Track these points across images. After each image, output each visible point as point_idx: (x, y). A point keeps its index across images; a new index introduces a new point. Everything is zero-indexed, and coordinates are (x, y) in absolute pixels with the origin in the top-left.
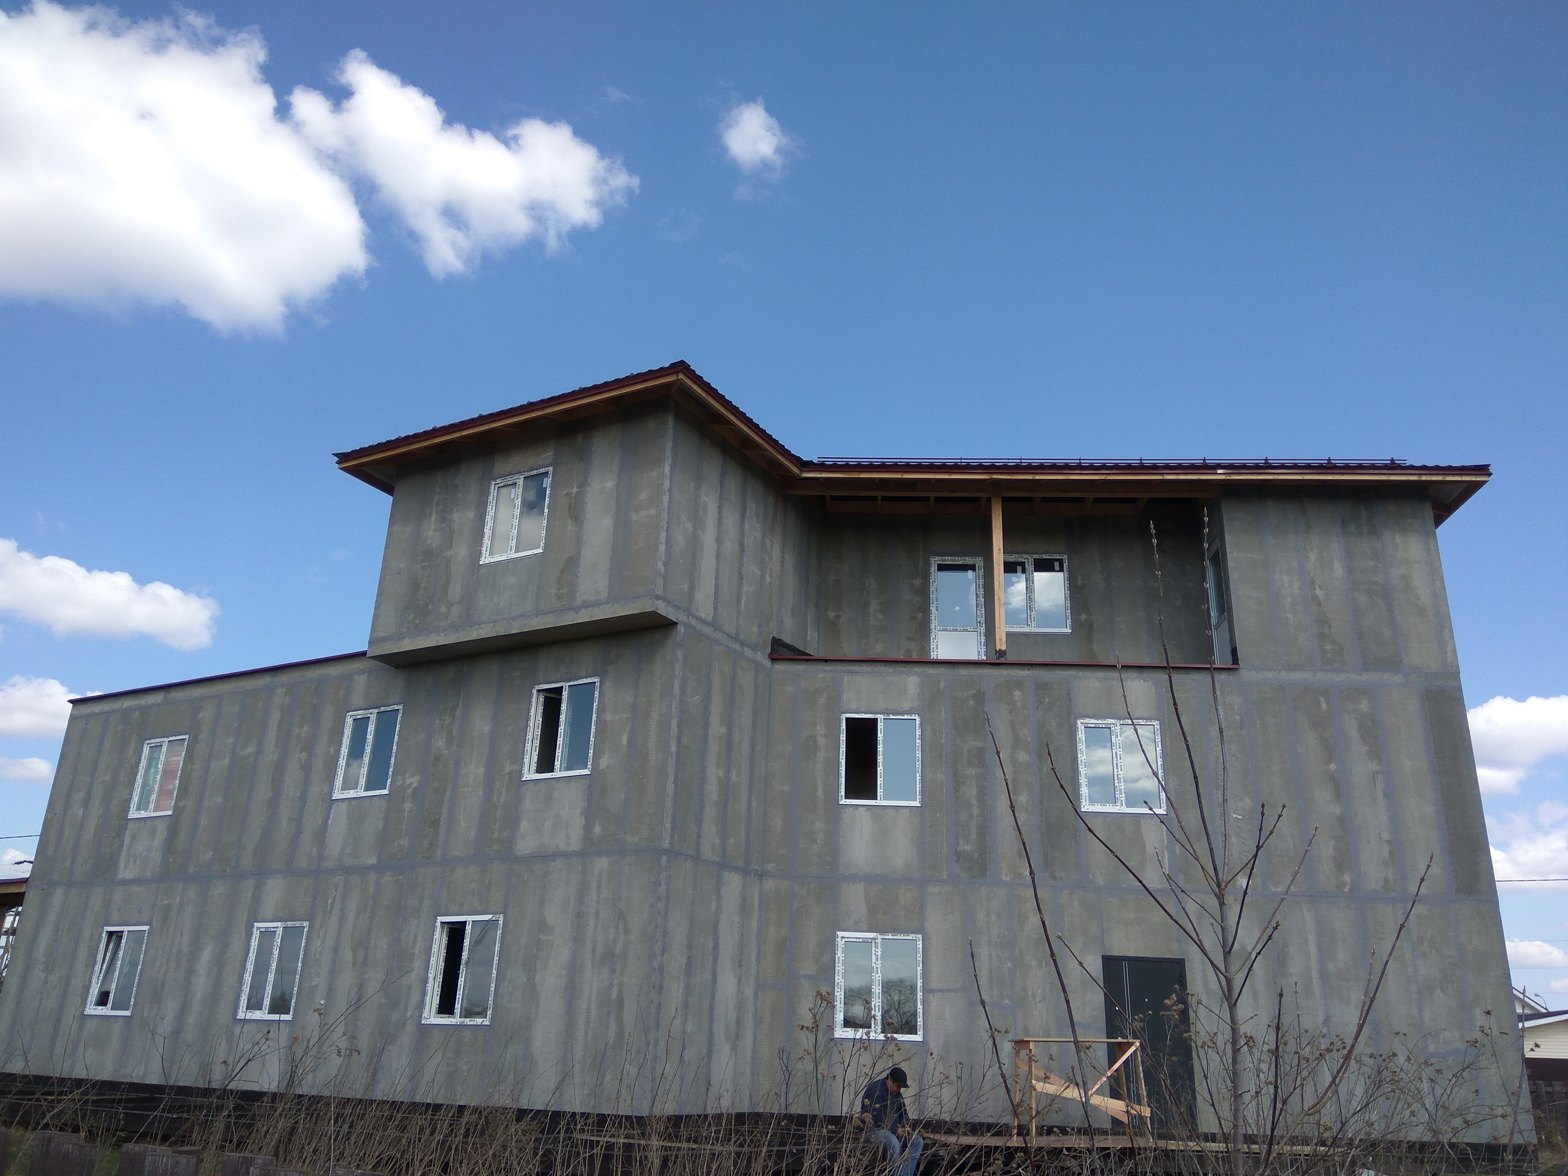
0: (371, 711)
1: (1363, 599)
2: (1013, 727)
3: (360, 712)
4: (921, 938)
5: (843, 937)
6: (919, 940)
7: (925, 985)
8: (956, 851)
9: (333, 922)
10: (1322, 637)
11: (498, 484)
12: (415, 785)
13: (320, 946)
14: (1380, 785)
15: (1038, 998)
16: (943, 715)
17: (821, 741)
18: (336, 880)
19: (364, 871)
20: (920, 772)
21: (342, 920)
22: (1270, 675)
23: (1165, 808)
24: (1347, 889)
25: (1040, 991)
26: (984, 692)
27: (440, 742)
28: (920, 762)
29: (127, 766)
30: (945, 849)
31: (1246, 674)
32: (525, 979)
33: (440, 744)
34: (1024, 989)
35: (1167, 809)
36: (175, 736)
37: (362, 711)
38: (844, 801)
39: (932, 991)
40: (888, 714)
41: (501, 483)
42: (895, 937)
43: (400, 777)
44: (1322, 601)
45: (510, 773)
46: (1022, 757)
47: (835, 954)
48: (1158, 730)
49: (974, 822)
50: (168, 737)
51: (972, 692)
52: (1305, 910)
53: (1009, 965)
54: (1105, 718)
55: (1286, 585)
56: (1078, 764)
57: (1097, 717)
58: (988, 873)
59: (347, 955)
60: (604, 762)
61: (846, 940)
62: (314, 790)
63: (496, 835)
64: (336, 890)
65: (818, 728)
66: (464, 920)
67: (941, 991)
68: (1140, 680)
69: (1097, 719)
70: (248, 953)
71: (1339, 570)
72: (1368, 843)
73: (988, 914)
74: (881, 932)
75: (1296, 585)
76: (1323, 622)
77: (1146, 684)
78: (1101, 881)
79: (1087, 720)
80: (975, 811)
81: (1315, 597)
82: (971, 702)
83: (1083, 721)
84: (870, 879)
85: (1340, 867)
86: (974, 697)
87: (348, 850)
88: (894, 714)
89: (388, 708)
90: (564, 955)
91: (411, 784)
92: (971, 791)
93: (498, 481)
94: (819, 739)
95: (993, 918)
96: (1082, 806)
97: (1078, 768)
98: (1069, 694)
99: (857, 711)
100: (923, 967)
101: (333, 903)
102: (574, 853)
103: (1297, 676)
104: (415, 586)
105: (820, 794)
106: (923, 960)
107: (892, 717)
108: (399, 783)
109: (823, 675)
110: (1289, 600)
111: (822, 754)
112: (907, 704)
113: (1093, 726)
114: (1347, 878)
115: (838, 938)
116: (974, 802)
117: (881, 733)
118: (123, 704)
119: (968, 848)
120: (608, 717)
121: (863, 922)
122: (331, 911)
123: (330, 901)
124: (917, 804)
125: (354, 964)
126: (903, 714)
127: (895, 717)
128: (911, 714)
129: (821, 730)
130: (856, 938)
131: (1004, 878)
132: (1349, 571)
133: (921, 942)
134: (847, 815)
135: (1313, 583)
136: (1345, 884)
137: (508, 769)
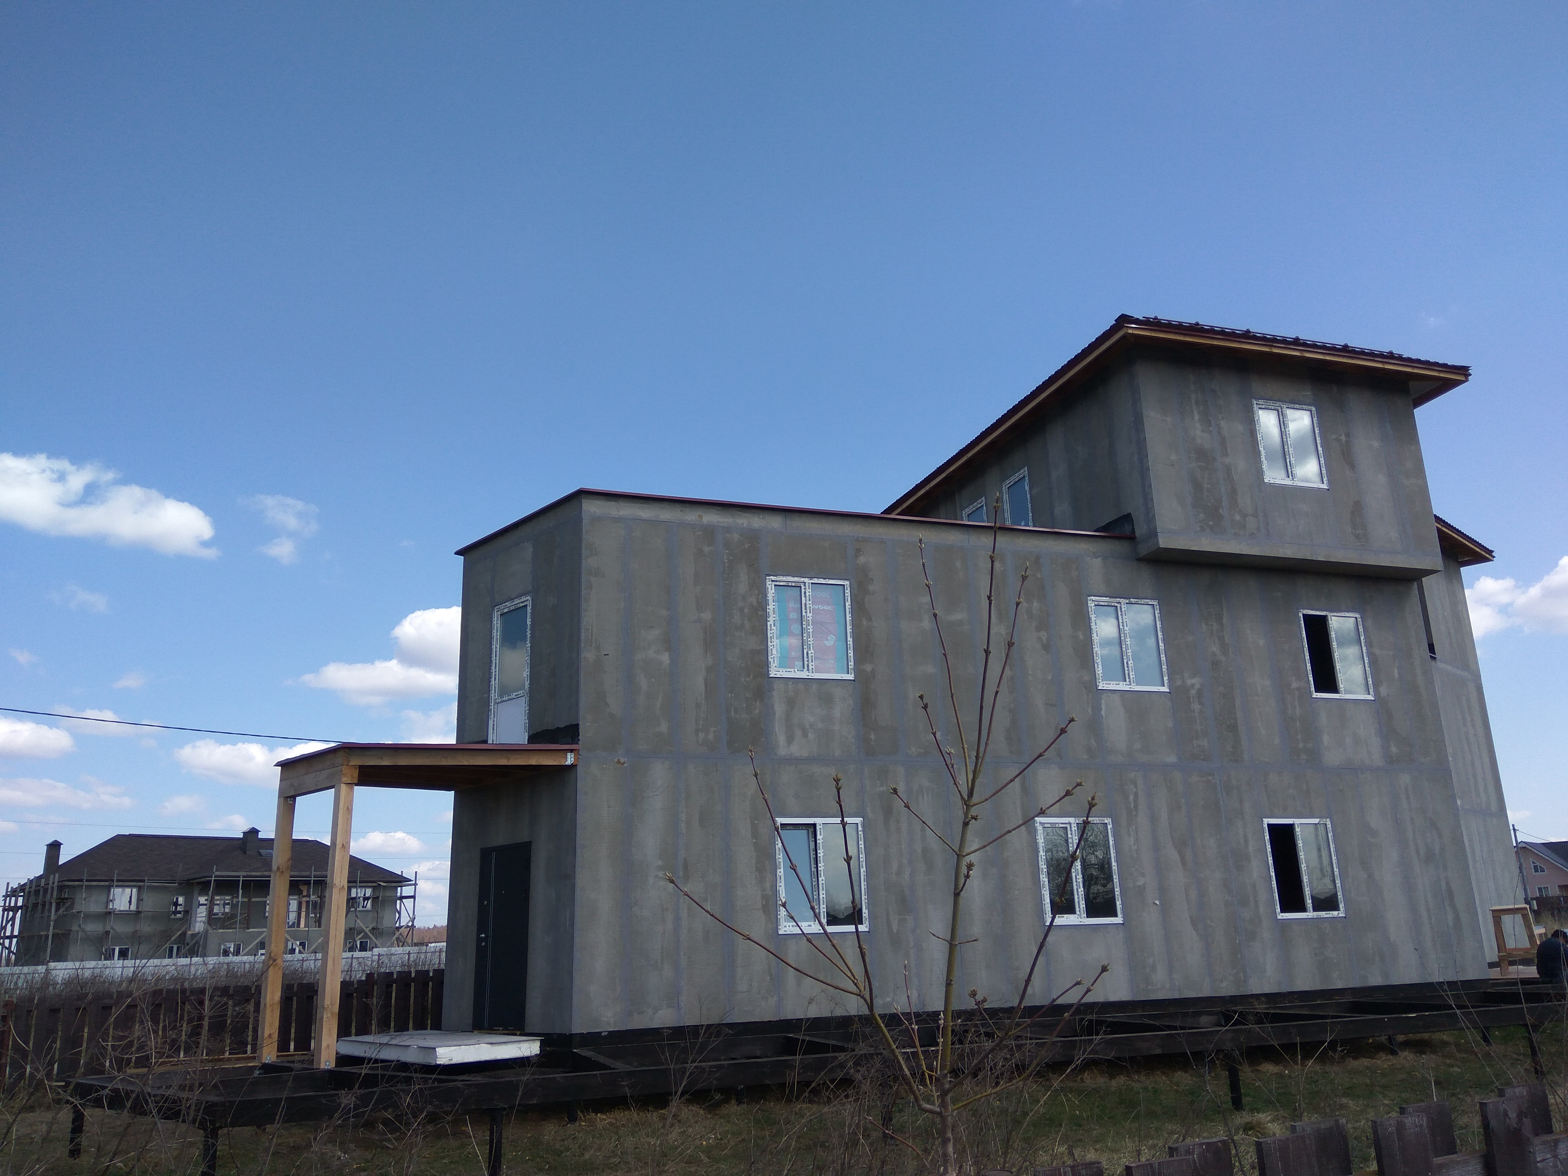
0: (1121, 600)
3: (1104, 598)
10: (1451, 645)
11: (1260, 404)
13: (1135, 845)
18: (1132, 775)
19: (1165, 769)
22: (1443, 665)
24: (1479, 807)
27: (1215, 648)
29: (741, 604)
36: (825, 579)
37: (1108, 598)
43: (1178, 677)
44: (1447, 620)
45: (1298, 689)
50: (811, 578)
59: (1172, 854)
60: (1383, 691)
62: (1071, 676)
63: (1301, 745)
64: (1136, 787)
66: (1292, 823)
70: (1037, 851)
76: (1449, 634)
81: (1445, 616)
87: (1137, 746)
89: (1140, 600)
90: (1394, 855)
91: (1193, 685)
101: (1136, 801)
103: (1449, 668)
104: (1197, 486)
108: (1179, 683)
120: (1377, 651)
122: (1136, 808)
123: (1131, 797)
137: (1295, 685)
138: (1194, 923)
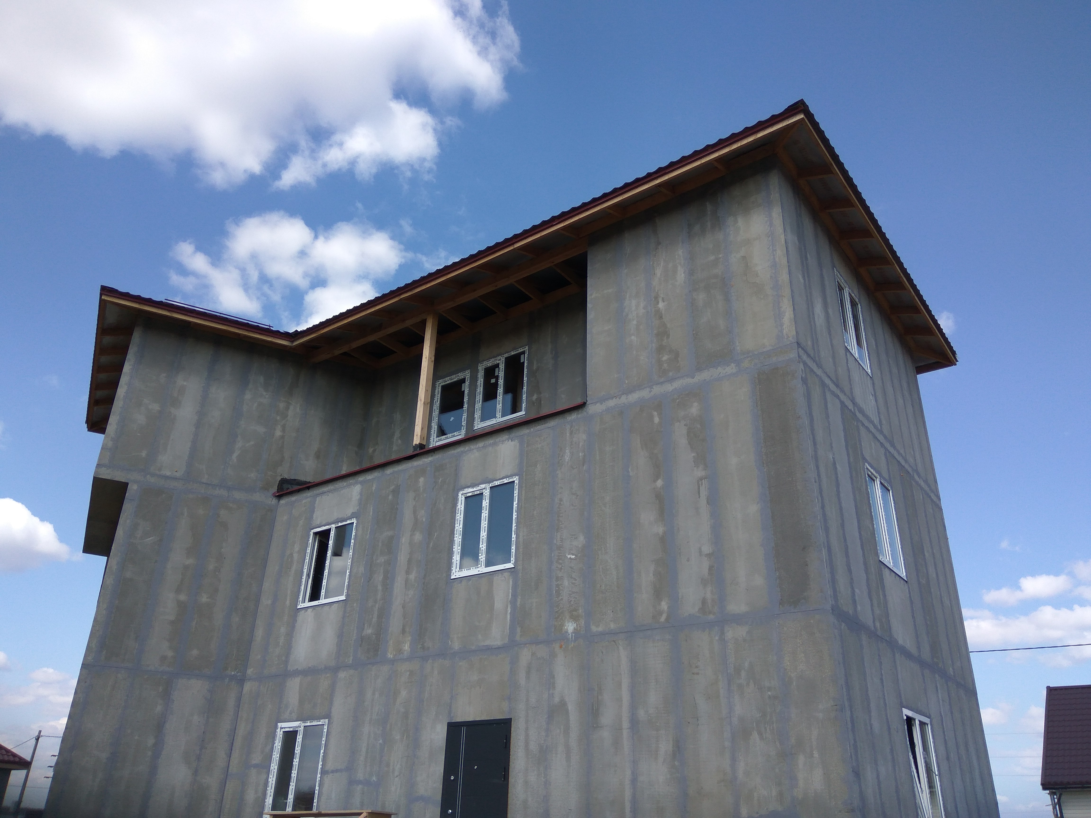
1: (701, 297)
2: (415, 512)
4: (327, 723)
5: (281, 728)
7: (323, 767)
8: (361, 635)
10: (661, 349)
14: (704, 493)
15: (396, 773)
16: (371, 514)
17: (296, 556)
20: (349, 570)
22: (611, 403)
23: (514, 561)
24: (663, 619)
25: (399, 766)
26: (400, 485)
28: (351, 559)
30: (355, 635)
31: (592, 409)
34: (388, 765)
38: (307, 605)
39: (327, 772)
40: (338, 522)
42: (312, 724)
44: (663, 312)
46: (418, 537)
47: (274, 744)
48: (516, 485)
49: (377, 606)
51: (392, 488)
52: (621, 648)
53: (381, 741)
54: (478, 485)
55: (634, 308)
56: (454, 534)
57: (473, 486)
58: (379, 653)
61: (284, 730)
65: (296, 546)
67: (333, 772)
68: (508, 441)
72: (688, 561)
73: (374, 694)
74: (304, 720)
75: (642, 305)
76: (663, 333)
77: (513, 443)
78: (457, 646)
79: (466, 490)
80: (379, 596)
81: (657, 311)
82: (390, 497)
83: (461, 492)
84: (305, 673)
85: (658, 594)
86: (393, 491)
88: (341, 522)
92: (379, 578)
94: (294, 555)
95: (377, 695)
96: (452, 574)
97: (454, 538)
98: (456, 470)
99: (321, 525)
100: (324, 750)
103: (634, 397)
105: (288, 603)
106: (325, 743)
107: (340, 524)
109: (305, 501)
110: (635, 322)
111: (294, 568)
112: (349, 512)
113: (470, 494)
114: (664, 605)
115: (278, 728)
116: (380, 588)
117: (331, 541)
119: (369, 631)
121: (294, 712)
124: (343, 598)
126: (346, 520)
128: (351, 519)
129: (297, 548)
130: (289, 727)
131: (389, 656)
133: (327, 726)
134: (302, 617)
135: (656, 298)
136: (661, 613)
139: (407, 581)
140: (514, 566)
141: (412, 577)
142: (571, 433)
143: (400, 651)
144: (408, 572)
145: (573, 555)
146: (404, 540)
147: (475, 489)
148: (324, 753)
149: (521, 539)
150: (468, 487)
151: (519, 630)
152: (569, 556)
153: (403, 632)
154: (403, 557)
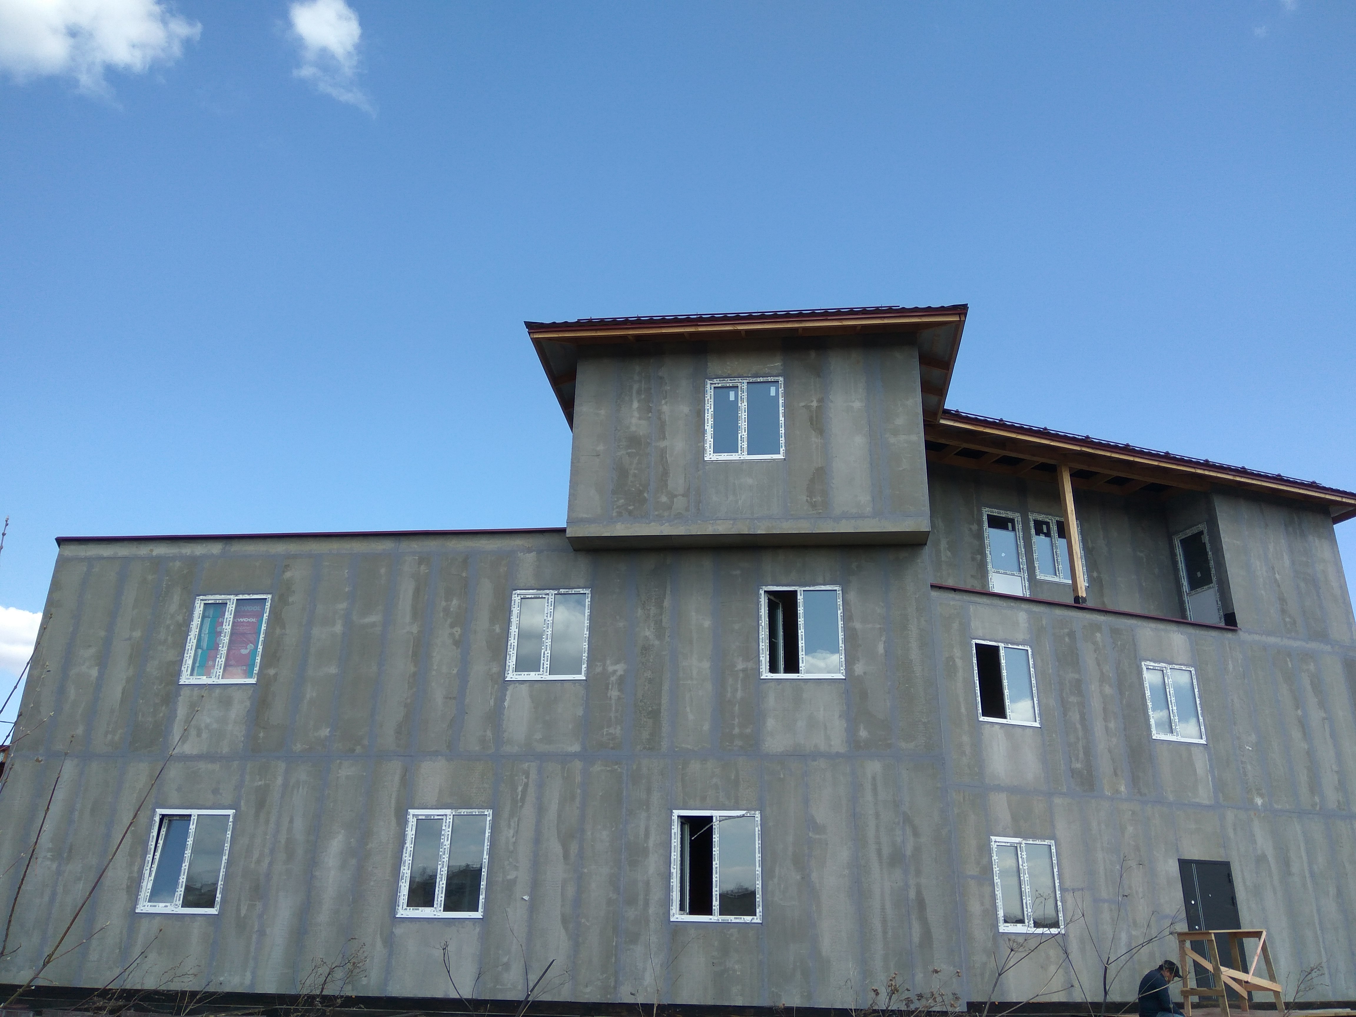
0: (547, 591)
1: (1303, 586)
2: (1099, 664)
3: (531, 591)
4: (1054, 844)
5: (996, 841)
6: (1053, 845)
7: (1061, 885)
8: (1070, 767)
9: (528, 811)
10: (1283, 611)
11: (715, 384)
12: (620, 672)
13: (513, 837)
14: (1327, 729)
15: (1142, 897)
16: (1048, 648)
17: (959, 663)
18: (526, 766)
19: (565, 758)
20: (1036, 697)
21: (541, 810)
22: (1257, 637)
23: (1205, 739)
24: (1318, 808)
25: (1142, 891)
26: (1075, 631)
27: (648, 632)
28: (1035, 687)
29: (168, 622)
30: (1062, 765)
31: (1243, 635)
32: (798, 877)
33: (647, 633)
34: (1130, 888)
35: (1206, 740)
36: (249, 594)
37: (535, 591)
38: (982, 719)
39: (1066, 890)
40: (1007, 643)
41: (718, 383)
42: (1035, 843)
43: (599, 664)
44: (1280, 584)
45: (744, 670)
46: (1106, 689)
47: (992, 857)
48: (1194, 675)
49: (1080, 743)
50: (237, 595)
51: (1066, 630)
52: (1296, 823)
53: (1118, 867)
54: (1159, 662)
56: (1146, 699)
58: (1095, 788)
59: (555, 847)
60: (859, 669)
61: (998, 844)
62: (479, 669)
63: (736, 731)
64: (527, 777)
65: (955, 650)
66: (709, 815)
67: (1073, 890)
68: (1178, 633)
69: (1155, 662)
70: (403, 843)
71: (1287, 562)
72: (1326, 773)
73: (1099, 824)
74: (1025, 838)
75: (1264, 569)
76: (1282, 600)
77: (1182, 636)
78: (1171, 798)
79: (1148, 663)
80: (1080, 734)
81: (1276, 580)
82: (1067, 639)
83: (1145, 663)
84: (1012, 790)
85: (1311, 790)
86: (1069, 635)
87: (538, 736)
88: (1012, 644)
89: (570, 590)
90: (844, 855)
91: (615, 672)
92: (1075, 716)
93: (715, 381)
94: (957, 660)
95: (1103, 826)
96: (1153, 734)
98: (1133, 640)
99: (984, 638)
100: (1058, 869)
101: (524, 792)
102: (838, 755)
103: (1272, 640)
104: (622, 472)
105: (963, 710)
106: (1057, 863)
107: (1010, 646)
108: (599, 669)
109: (954, 603)
110: (1261, 580)
111: (960, 674)
112: (1020, 637)
113: (1152, 668)
114: (1317, 799)
115: (992, 842)
116: (1079, 726)
117: (1004, 660)
118: (152, 551)
119: (1079, 766)
120: (858, 625)
121: (1010, 828)
122: (523, 799)
123: (520, 789)
124: (1037, 725)
125: (566, 856)
126: (1018, 645)
127: (1013, 647)
128: (1024, 645)
129: (957, 653)
130: (1005, 842)
131: (1107, 793)
132: (1293, 563)
133: (1054, 846)
134: (986, 730)
135: (1273, 568)
136: (1316, 804)
137: (740, 666)
138: (565, 921)
139: (1107, 728)
140: (1207, 742)
141: (1112, 725)
142: (1230, 649)
143: (1117, 791)
144: (1105, 719)
145: (1250, 747)
146: (1094, 687)
147: (1156, 665)
148: (1058, 871)
149: (1208, 723)
150: (1150, 661)
151: (1221, 795)
152: (1247, 747)
153: (1116, 774)
154: (1096, 704)
